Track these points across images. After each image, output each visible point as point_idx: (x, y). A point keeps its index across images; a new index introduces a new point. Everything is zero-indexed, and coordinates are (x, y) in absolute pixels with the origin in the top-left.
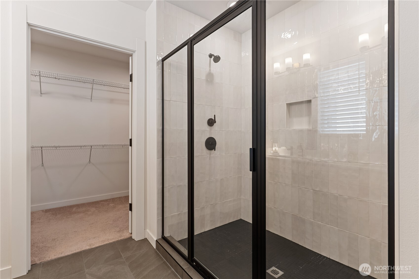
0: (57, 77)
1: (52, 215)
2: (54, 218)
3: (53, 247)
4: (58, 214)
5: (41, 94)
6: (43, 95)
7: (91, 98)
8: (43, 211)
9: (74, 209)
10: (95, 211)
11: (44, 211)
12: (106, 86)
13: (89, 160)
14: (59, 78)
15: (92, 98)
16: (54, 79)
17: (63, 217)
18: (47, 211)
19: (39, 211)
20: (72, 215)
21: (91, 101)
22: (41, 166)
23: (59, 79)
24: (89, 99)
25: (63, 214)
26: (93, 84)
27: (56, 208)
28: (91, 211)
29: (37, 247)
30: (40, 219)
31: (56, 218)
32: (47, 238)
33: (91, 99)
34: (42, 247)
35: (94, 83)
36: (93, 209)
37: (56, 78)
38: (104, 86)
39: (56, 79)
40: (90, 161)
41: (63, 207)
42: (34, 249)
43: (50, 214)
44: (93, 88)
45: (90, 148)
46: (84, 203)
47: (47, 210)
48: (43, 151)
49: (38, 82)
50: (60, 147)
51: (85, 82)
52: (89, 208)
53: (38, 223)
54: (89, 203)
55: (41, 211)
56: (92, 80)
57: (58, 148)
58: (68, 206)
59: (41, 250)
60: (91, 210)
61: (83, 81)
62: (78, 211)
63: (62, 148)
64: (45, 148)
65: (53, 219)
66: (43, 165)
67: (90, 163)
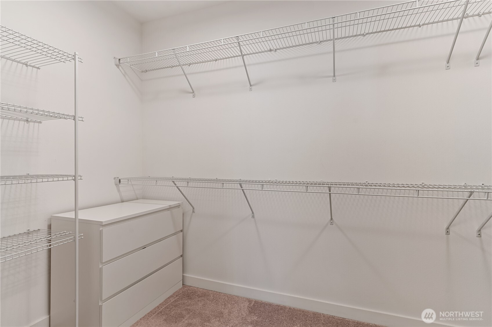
5: (251, 85)
6: (253, 87)
7: (333, 75)
8: (250, 302)
12: (367, 35)
13: (330, 218)
15: (336, 75)
16: (269, 52)
21: (334, 81)
23: (276, 50)
24: (330, 77)
26: (334, 40)
33: (334, 76)
37: (271, 50)
38: (362, 37)
39: (272, 52)
40: (332, 219)
44: (336, 49)
66: (253, 217)
67: (332, 224)
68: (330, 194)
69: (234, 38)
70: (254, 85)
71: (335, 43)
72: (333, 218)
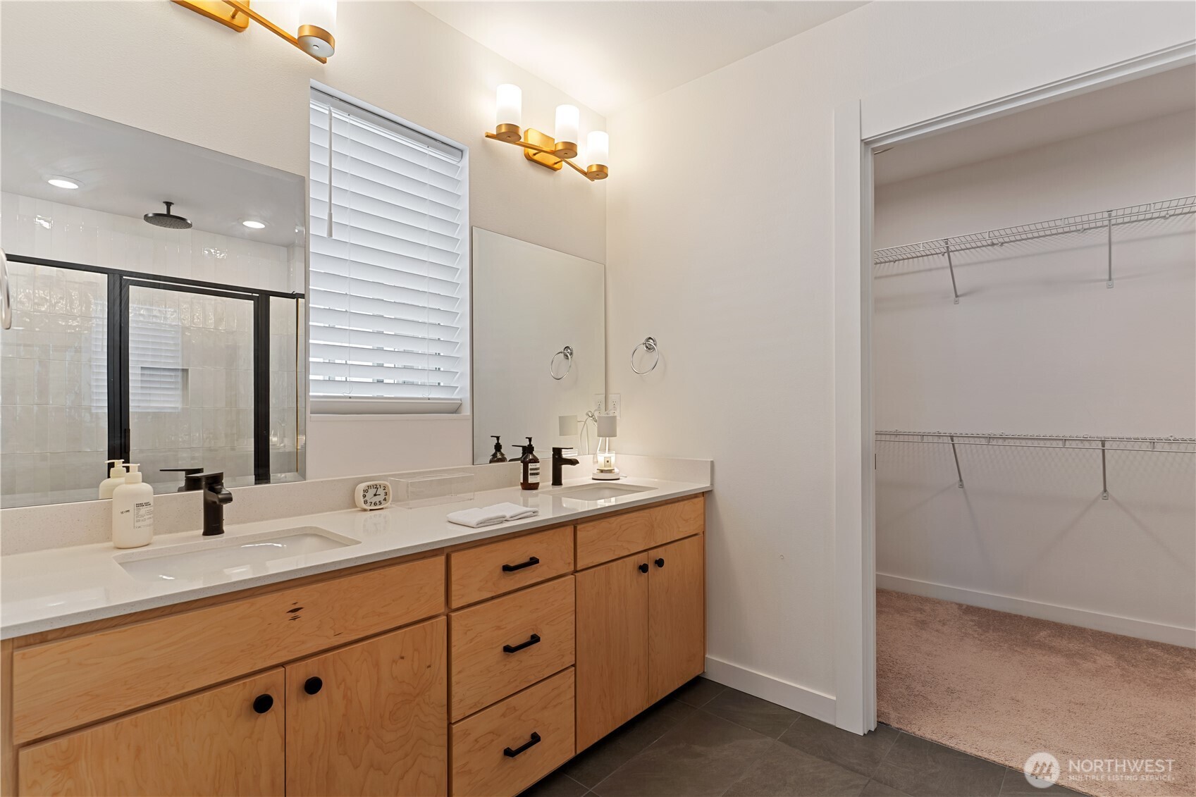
0: (995, 241)
1: (975, 625)
2: (978, 634)
3: (939, 708)
4: (992, 628)
5: (957, 296)
6: (960, 299)
7: (1107, 277)
8: (960, 606)
9: (1043, 634)
10: (1109, 666)
11: (964, 607)
13: (1102, 489)
14: (1001, 240)
15: (1113, 277)
16: (988, 247)
17: (1002, 644)
18: (969, 610)
19: (952, 603)
20: (1029, 649)
21: (1110, 287)
22: (957, 485)
23: (1002, 243)
24: (1102, 280)
25: (1005, 634)
26: (1110, 226)
27: (994, 611)
28: (1095, 662)
29: (908, 687)
30: (944, 624)
31: (983, 637)
32: (939, 678)
33: (1110, 279)
34: (917, 693)
35: (1113, 222)
36: (1106, 659)
37: (993, 244)
39: (996, 246)
40: (1105, 490)
41: (1016, 616)
42: (900, 690)
43: (972, 621)
44: (1113, 240)
45: (1100, 446)
46: (1085, 629)
47: (972, 607)
48: (956, 446)
49: (947, 267)
50: (1005, 439)
51: (1085, 230)
52: (1092, 650)
53: (937, 631)
54: (1100, 632)
55: (957, 604)
56: (1106, 215)
57: (994, 442)
58: (1029, 619)
59: (912, 698)
60: (1098, 658)
61: (1079, 227)
62: (1054, 644)
63: (1012, 442)
64: (961, 441)
65: (974, 637)
66: (962, 486)
67: (1105, 498)
68: (1103, 451)
69: (940, 242)
70: (962, 296)
71: (1112, 231)
72: (1107, 489)
